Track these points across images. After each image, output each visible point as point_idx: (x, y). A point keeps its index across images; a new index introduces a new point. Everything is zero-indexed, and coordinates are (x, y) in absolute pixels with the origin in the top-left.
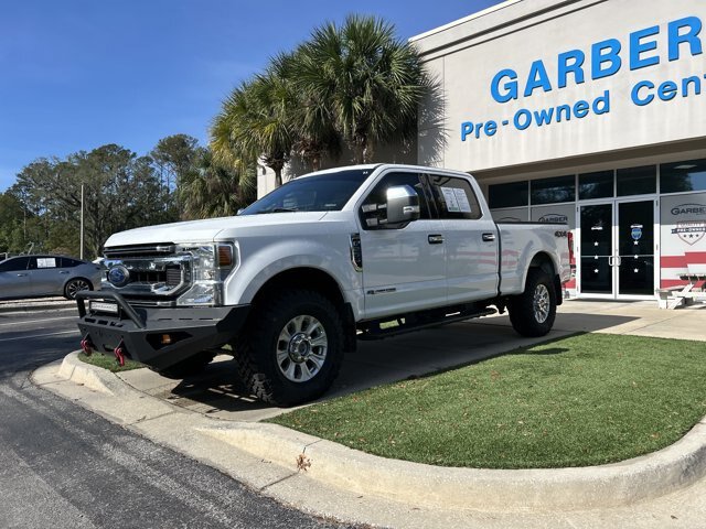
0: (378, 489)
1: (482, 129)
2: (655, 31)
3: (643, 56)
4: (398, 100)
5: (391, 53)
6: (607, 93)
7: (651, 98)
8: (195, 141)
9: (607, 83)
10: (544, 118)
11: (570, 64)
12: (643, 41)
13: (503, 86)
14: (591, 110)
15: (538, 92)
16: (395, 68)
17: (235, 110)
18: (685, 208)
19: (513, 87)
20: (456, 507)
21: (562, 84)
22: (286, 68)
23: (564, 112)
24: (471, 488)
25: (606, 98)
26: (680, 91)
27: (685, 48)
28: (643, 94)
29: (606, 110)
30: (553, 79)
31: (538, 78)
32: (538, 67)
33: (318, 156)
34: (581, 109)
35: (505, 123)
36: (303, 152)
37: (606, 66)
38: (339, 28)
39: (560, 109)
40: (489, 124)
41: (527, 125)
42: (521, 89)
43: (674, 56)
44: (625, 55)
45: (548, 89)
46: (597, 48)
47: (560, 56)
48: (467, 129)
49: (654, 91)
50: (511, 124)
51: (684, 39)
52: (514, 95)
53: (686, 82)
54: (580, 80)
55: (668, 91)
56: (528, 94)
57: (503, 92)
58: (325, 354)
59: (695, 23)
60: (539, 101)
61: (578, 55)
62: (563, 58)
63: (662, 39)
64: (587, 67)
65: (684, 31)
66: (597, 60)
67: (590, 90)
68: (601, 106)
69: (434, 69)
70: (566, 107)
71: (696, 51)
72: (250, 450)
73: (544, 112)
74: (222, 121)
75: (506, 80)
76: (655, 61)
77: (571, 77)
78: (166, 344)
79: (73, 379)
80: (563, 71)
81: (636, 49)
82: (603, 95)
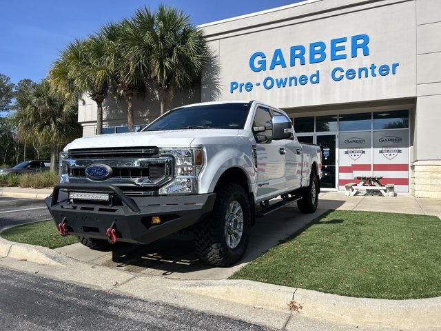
0: (367, 320)
1: (243, 87)
2: (344, 40)
3: (338, 53)
4: (193, 64)
5: (188, 33)
6: (318, 72)
7: (342, 78)
8: (8, 79)
9: (318, 66)
10: (281, 83)
11: (297, 53)
12: (338, 45)
13: (257, 62)
14: (309, 81)
15: (278, 67)
16: (191, 43)
17: (71, 58)
18: (352, 140)
19: (263, 63)
20: (422, 326)
21: (293, 64)
22: (113, 34)
23: (293, 81)
24: (427, 312)
25: (317, 75)
26: (357, 75)
27: (360, 51)
28: (338, 75)
29: (317, 82)
30: (287, 60)
31: (278, 59)
32: (278, 52)
33: (132, 95)
34: (303, 80)
35: (258, 85)
36: (122, 91)
37: (317, 56)
38: (154, 12)
39: (291, 79)
40: (248, 84)
41: (272, 86)
42: (268, 65)
43: (354, 55)
44: (328, 51)
45: (284, 66)
46: (313, 46)
47: (291, 48)
48: (234, 86)
49: (344, 74)
50: (262, 86)
51: (360, 46)
52: (263, 68)
53: (360, 70)
54: (303, 63)
55: (351, 74)
56: (272, 68)
57: (257, 66)
58: (242, 228)
59: (365, 38)
60: (279, 73)
61: (301, 48)
62: (293, 49)
63: (348, 45)
64: (307, 56)
65: (360, 42)
66: (313, 53)
67: (309, 69)
68: (315, 79)
69: (213, 46)
70: (294, 78)
71: (366, 53)
72: (236, 301)
73: (281, 80)
74: (60, 65)
75: (259, 58)
76: (344, 57)
77: (297, 61)
78: (156, 224)
79: (10, 256)
80: (293, 57)
81: (334, 50)
82: (316, 73)
